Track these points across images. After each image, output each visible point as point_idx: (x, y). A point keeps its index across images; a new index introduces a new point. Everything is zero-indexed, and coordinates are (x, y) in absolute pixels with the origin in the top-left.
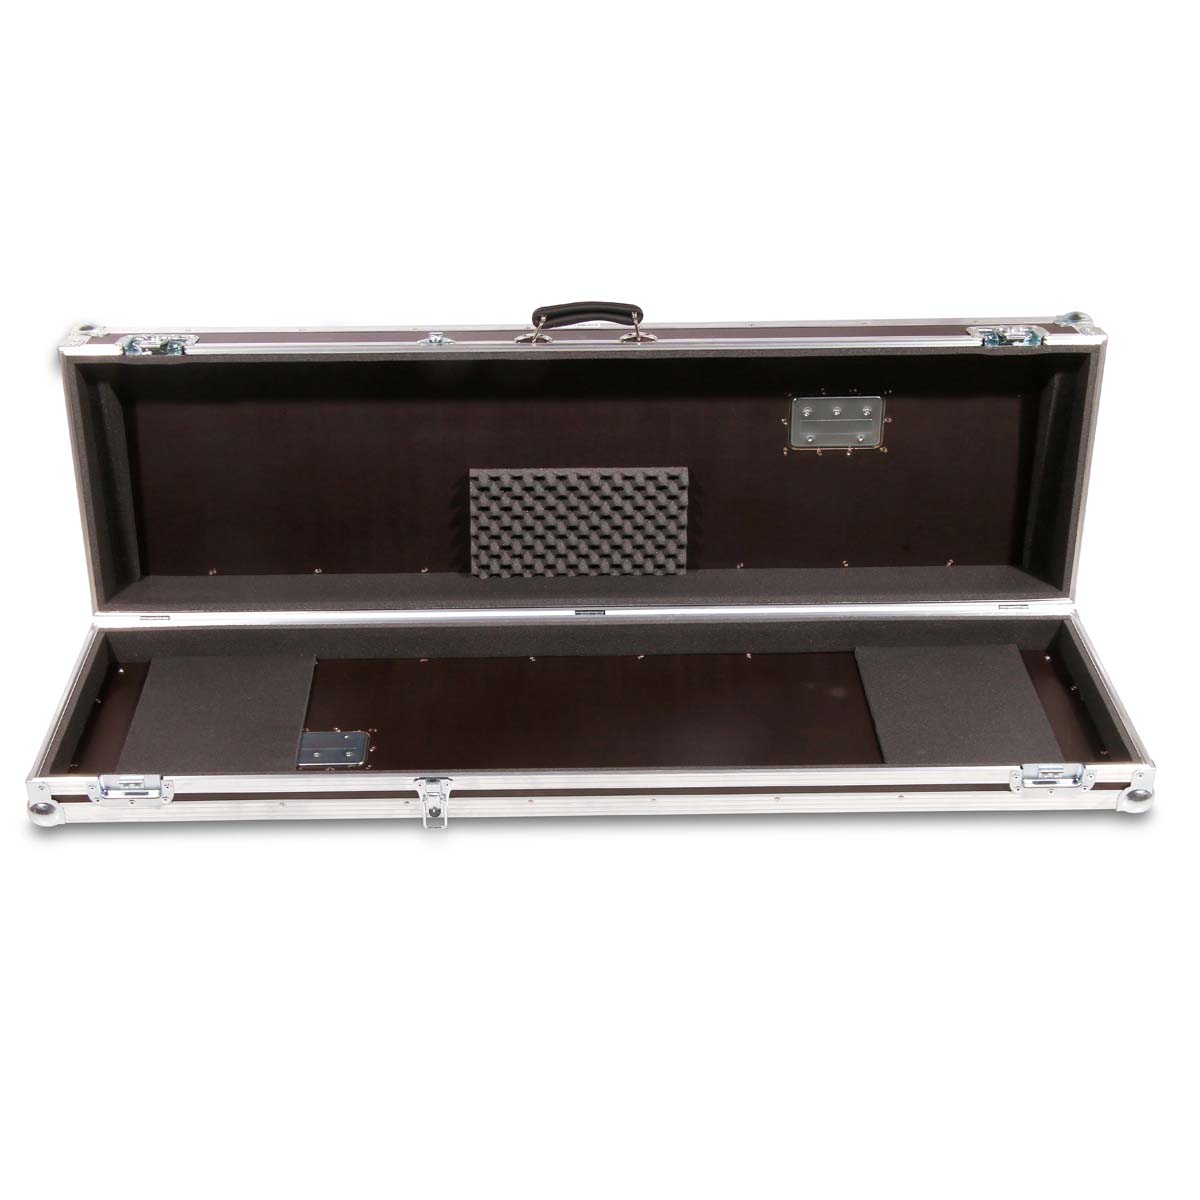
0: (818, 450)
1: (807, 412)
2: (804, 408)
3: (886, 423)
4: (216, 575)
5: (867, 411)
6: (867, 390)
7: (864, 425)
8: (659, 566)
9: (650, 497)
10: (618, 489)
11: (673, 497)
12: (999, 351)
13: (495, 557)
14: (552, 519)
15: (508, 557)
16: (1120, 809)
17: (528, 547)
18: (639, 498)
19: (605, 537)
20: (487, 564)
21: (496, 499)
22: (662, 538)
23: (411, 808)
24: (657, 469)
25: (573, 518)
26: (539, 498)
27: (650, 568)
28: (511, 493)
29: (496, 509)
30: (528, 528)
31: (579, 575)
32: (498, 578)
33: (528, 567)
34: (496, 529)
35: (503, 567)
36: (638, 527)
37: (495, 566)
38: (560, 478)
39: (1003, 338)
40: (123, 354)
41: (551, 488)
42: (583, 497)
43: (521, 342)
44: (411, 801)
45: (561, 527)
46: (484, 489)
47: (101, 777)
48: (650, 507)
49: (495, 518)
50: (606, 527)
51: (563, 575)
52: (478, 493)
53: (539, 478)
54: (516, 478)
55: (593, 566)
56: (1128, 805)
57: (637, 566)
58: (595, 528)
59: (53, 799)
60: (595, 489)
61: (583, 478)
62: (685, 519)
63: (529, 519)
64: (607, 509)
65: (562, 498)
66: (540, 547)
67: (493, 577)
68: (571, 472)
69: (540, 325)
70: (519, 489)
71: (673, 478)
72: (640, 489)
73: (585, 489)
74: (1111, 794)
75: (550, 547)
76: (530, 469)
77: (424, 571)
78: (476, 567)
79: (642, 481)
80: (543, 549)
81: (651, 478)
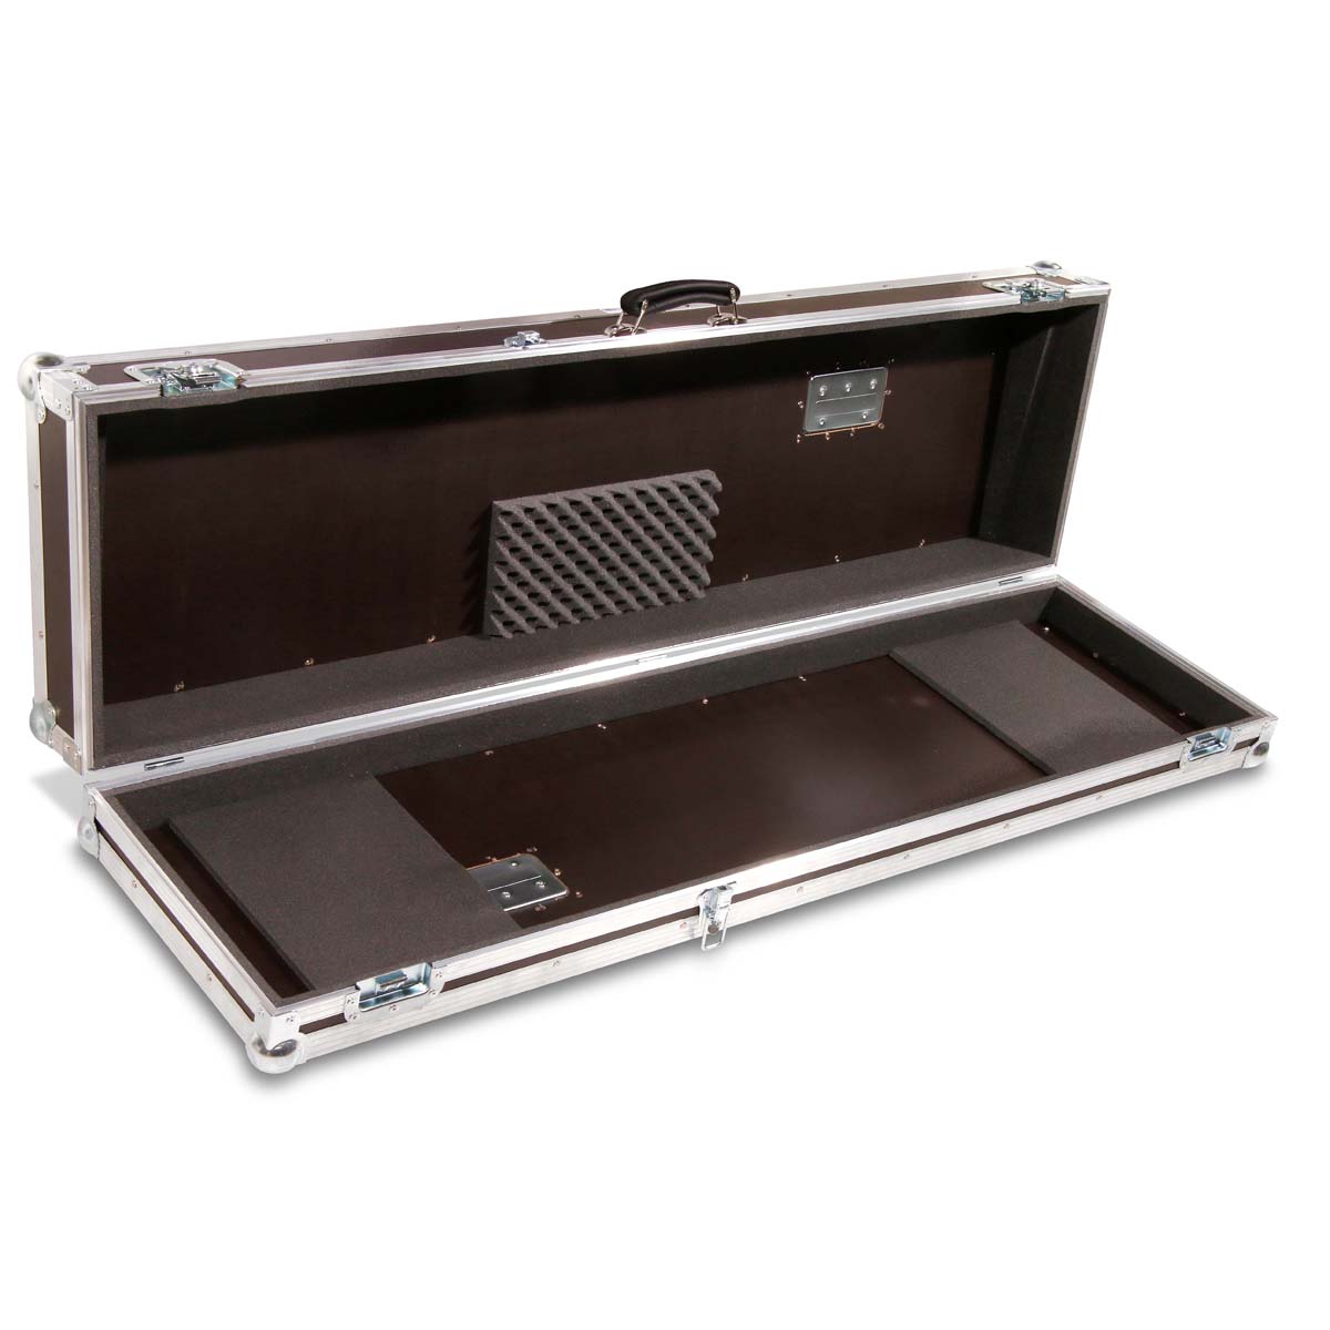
0: (828, 434)
1: (822, 391)
2: (820, 386)
3: (887, 396)
4: (185, 689)
5: (873, 383)
6: (876, 361)
7: (868, 401)
8: (683, 591)
9: (681, 511)
10: (651, 504)
11: (702, 507)
12: (1032, 308)
13: (521, 609)
14: (583, 551)
15: (535, 606)
16: (1245, 766)
17: (556, 591)
18: (672, 513)
19: (634, 565)
20: (513, 619)
21: (527, 535)
22: (688, 557)
23: (687, 929)
24: (683, 475)
25: (604, 546)
26: (573, 528)
27: (675, 595)
28: (543, 526)
29: (528, 548)
30: (558, 567)
31: (604, 615)
32: (523, 635)
33: (554, 615)
34: (526, 573)
35: (528, 620)
36: (667, 548)
37: (521, 621)
38: (596, 499)
39: (1030, 293)
40: (162, 395)
41: (586, 514)
42: (617, 520)
43: (617, 335)
44: (689, 921)
45: (593, 561)
46: (517, 525)
47: (358, 984)
48: (681, 522)
49: (525, 560)
50: (636, 553)
51: (590, 619)
52: (510, 530)
53: (574, 503)
54: (551, 506)
55: (620, 603)
56: (1252, 762)
57: (661, 595)
58: (624, 556)
59: (300, 1031)
60: (630, 507)
61: (618, 496)
62: (712, 532)
63: (560, 555)
64: (640, 530)
65: (595, 524)
66: (569, 589)
67: (517, 634)
68: (604, 491)
69: (643, 312)
70: (553, 519)
71: (704, 484)
72: (672, 501)
73: (619, 508)
74: (1242, 752)
75: (578, 587)
76: (557, 493)
77: (431, 640)
78: (499, 625)
79: (676, 491)
80: (572, 589)
81: (683, 487)
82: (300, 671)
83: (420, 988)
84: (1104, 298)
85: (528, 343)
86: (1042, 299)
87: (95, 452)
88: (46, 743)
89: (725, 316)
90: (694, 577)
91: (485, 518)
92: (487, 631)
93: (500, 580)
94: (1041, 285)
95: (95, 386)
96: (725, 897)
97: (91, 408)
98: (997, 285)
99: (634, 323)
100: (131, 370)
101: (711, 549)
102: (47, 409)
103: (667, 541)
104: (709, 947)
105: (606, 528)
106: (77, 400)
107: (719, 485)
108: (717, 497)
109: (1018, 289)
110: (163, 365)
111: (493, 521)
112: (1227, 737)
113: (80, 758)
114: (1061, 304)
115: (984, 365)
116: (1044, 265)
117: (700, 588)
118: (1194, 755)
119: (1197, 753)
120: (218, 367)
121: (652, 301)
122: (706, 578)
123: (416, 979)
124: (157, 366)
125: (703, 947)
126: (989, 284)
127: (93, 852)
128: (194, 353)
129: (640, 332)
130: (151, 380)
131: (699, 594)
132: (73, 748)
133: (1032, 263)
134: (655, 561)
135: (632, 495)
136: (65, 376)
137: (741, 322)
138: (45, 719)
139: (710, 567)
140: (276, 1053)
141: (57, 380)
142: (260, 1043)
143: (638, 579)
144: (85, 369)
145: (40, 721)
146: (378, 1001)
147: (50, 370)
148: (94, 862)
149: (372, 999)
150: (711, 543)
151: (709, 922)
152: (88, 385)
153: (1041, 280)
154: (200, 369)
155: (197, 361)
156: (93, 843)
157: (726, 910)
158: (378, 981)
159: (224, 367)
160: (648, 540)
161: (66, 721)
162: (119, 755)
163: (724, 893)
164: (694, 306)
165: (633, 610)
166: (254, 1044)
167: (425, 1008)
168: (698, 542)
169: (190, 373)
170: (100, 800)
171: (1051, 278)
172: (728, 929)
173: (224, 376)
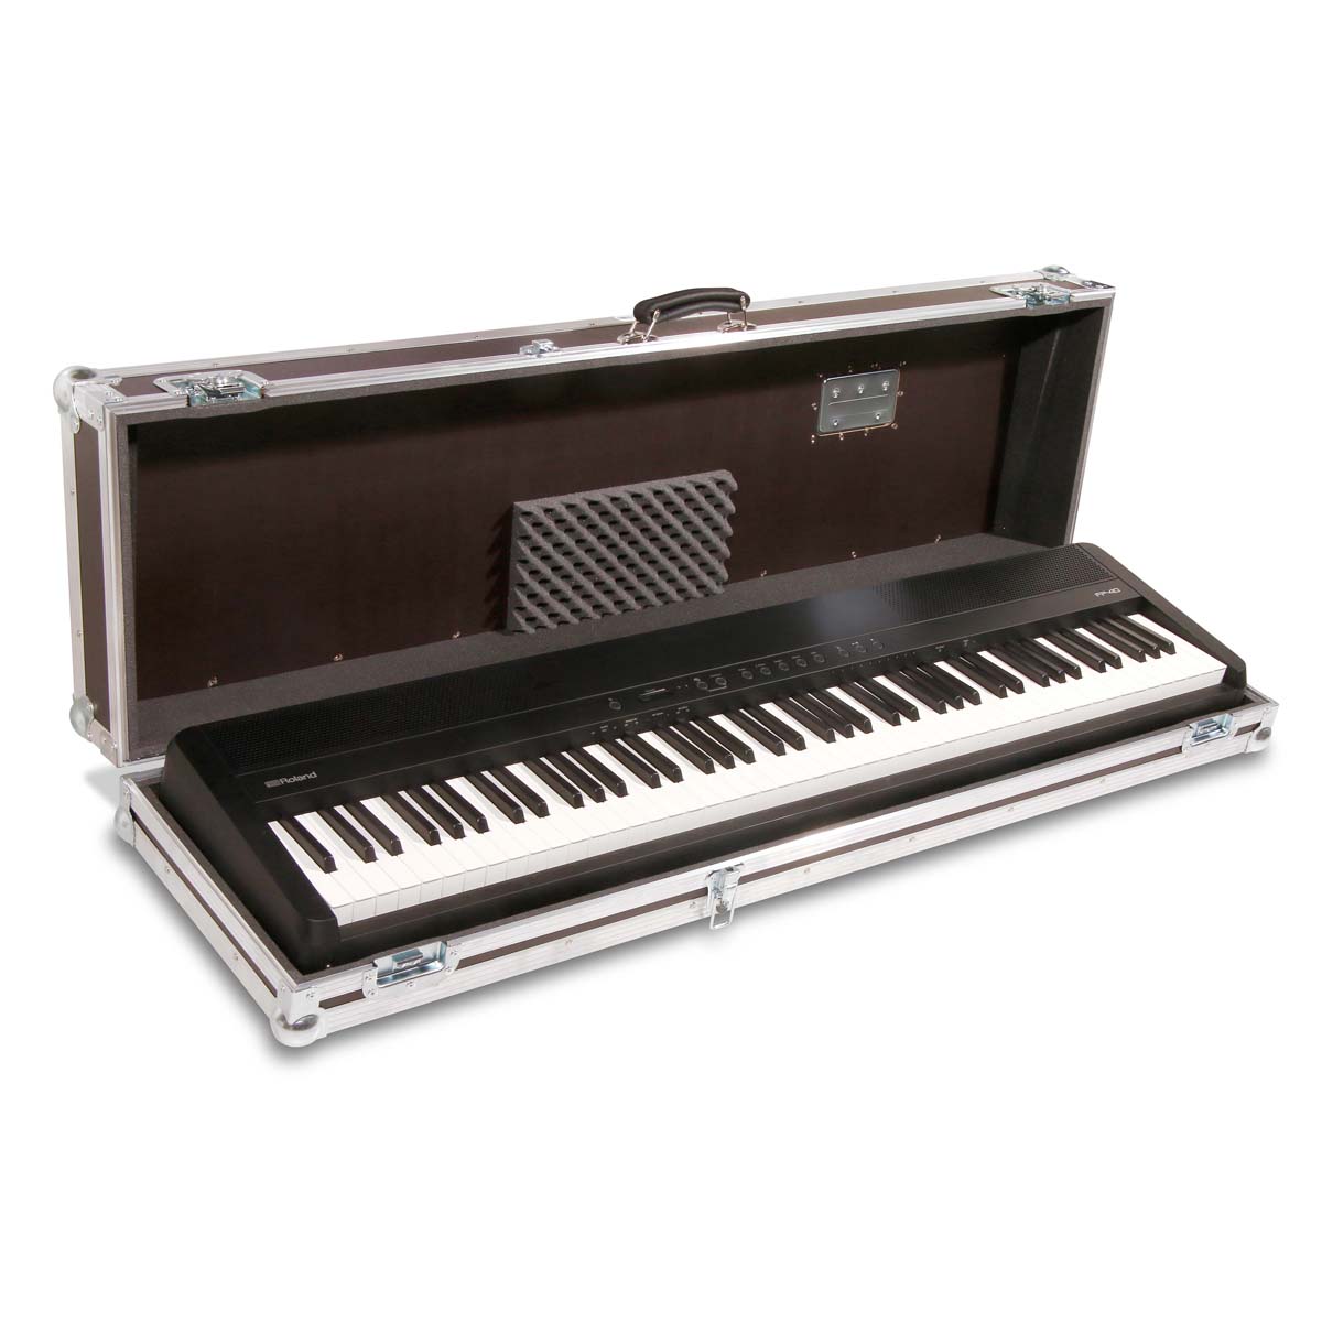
0: (841, 434)
1: (835, 393)
2: (833, 388)
3: (899, 397)
4: (218, 684)
5: (885, 385)
6: (887, 364)
7: (880, 403)
8: (701, 587)
9: (698, 509)
10: (668, 504)
11: (719, 506)
12: (1039, 312)
13: (543, 605)
14: (602, 549)
15: (556, 602)
16: (1248, 751)
17: (577, 588)
18: (688, 511)
19: (652, 562)
20: (535, 615)
21: (547, 534)
22: (706, 554)
23: (697, 909)
24: (699, 475)
25: (623, 545)
26: (592, 527)
27: (693, 590)
28: (564, 526)
29: (548, 546)
30: (578, 565)
31: (625, 611)
32: (545, 630)
33: (575, 611)
34: (546, 571)
35: (551, 616)
36: (685, 546)
37: (542, 617)
38: (614, 500)
39: (1037, 297)
40: (189, 405)
41: (604, 513)
42: (635, 519)
43: (628, 343)
44: (698, 901)
45: (612, 558)
46: (537, 525)
47: (375, 961)
48: (697, 520)
49: (546, 558)
50: (654, 550)
51: (611, 614)
52: (530, 530)
53: (592, 503)
54: (570, 507)
55: (639, 599)
56: (1255, 746)
57: (681, 591)
58: (643, 553)
59: (320, 1006)
60: (647, 506)
61: (635, 496)
62: (729, 529)
63: (580, 553)
64: (658, 529)
65: (614, 523)
66: (589, 586)
67: (540, 630)
68: (621, 491)
69: (655, 321)
70: (572, 519)
71: (720, 483)
72: (689, 500)
73: (637, 509)
74: (1245, 737)
75: (599, 584)
76: (577, 494)
77: (455, 636)
78: (522, 621)
79: (692, 490)
80: (592, 586)
81: (699, 487)
82: (330, 666)
83: (436, 965)
84: (1109, 302)
85: (543, 351)
86: (1047, 303)
87: (125, 459)
88: (85, 737)
89: (734, 323)
90: (712, 573)
91: (507, 519)
92: (510, 627)
93: (521, 577)
94: (1046, 290)
95: (125, 398)
96: (734, 877)
97: (121, 418)
98: (1003, 290)
99: (646, 331)
100: (161, 382)
101: (728, 546)
102: (81, 420)
103: (685, 539)
104: (717, 927)
105: (624, 527)
106: (108, 411)
107: (734, 485)
108: (733, 496)
109: (1025, 293)
110: (191, 376)
111: (514, 521)
112: (1228, 723)
113: (116, 750)
114: (1066, 308)
115: (995, 368)
116: (1051, 270)
117: (718, 584)
118: (1197, 740)
119: (1198, 738)
120: (244, 377)
121: (663, 311)
122: (724, 573)
123: (431, 956)
124: (185, 377)
125: (711, 927)
126: (996, 289)
127: (129, 840)
128: (221, 365)
129: (651, 339)
130: (179, 391)
131: (718, 590)
132: (110, 740)
133: (1040, 267)
134: (673, 558)
135: (649, 496)
136: (98, 388)
137: (750, 328)
138: (84, 715)
139: (728, 563)
140: (297, 1027)
141: (91, 393)
142: (283, 1018)
143: (657, 576)
144: (117, 382)
145: (80, 717)
146: (395, 978)
147: (84, 383)
148: (128, 850)
149: (390, 977)
150: (729, 541)
151: (718, 903)
152: (119, 397)
153: (1046, 285)
154: (226, 381)
155: (222, 372)
156: (129, 831)
157: (733, 891)
158: (395, 959)
159: (249, 377)
160: (665, 537)
161: (102, 716)
162: (153, 747)
163: (731, 873)
164: (705, 314)
165: (653, 606)
166: (278, 1020)
167: (441, 986)
168: (715, 539)
169: (216, 384)
170: (135, 790)
171: (1059, 283)
172: (736, 910)
173: (248, 386)
